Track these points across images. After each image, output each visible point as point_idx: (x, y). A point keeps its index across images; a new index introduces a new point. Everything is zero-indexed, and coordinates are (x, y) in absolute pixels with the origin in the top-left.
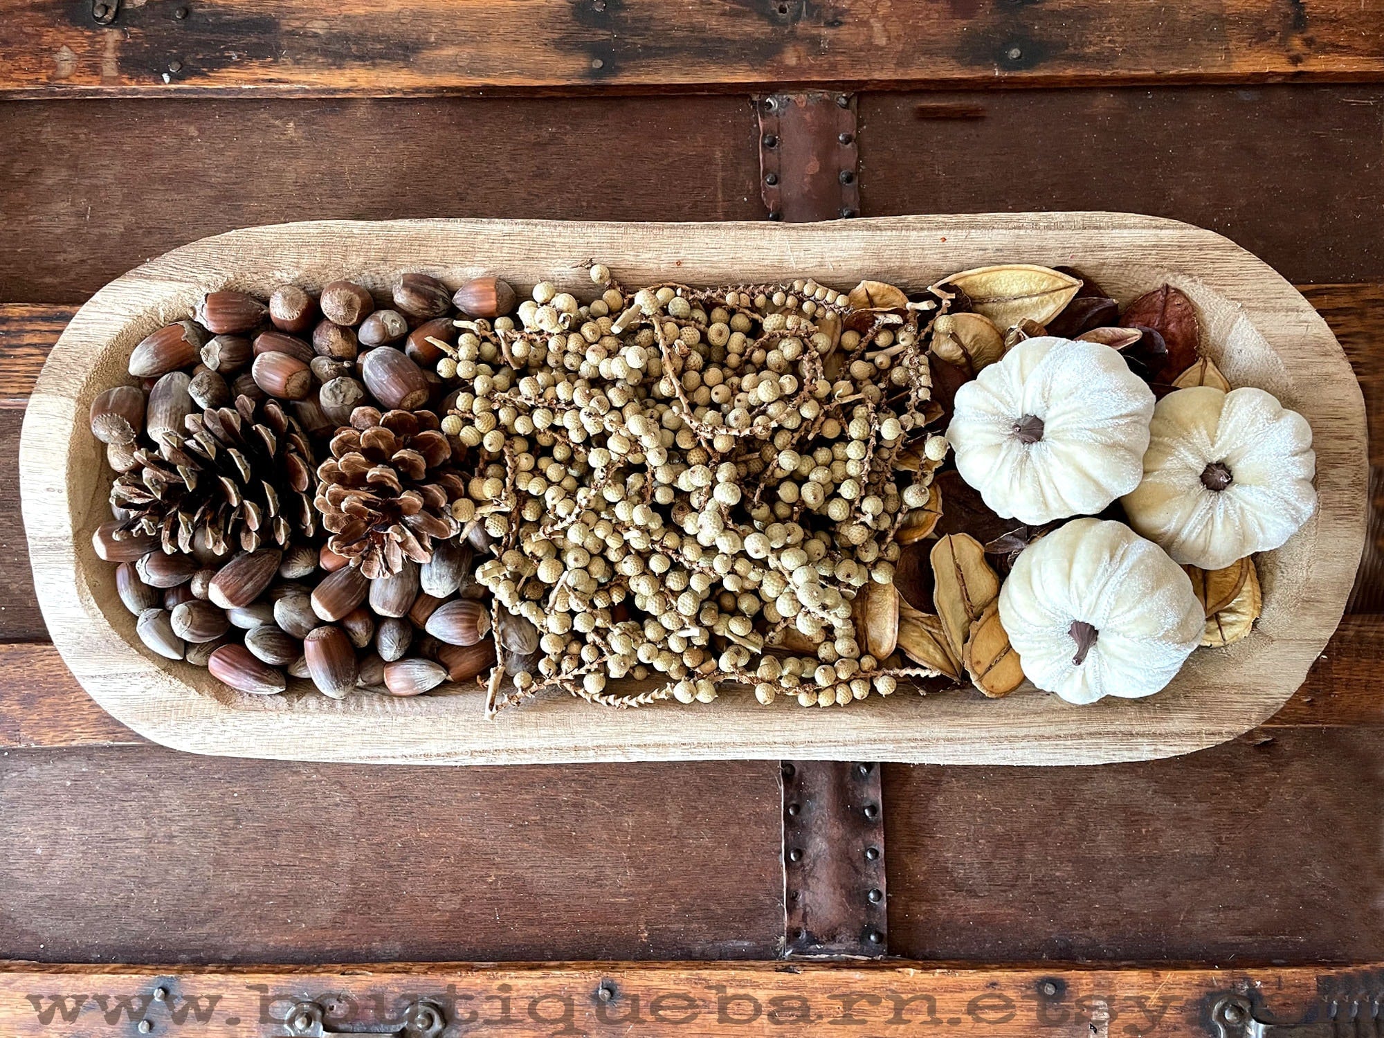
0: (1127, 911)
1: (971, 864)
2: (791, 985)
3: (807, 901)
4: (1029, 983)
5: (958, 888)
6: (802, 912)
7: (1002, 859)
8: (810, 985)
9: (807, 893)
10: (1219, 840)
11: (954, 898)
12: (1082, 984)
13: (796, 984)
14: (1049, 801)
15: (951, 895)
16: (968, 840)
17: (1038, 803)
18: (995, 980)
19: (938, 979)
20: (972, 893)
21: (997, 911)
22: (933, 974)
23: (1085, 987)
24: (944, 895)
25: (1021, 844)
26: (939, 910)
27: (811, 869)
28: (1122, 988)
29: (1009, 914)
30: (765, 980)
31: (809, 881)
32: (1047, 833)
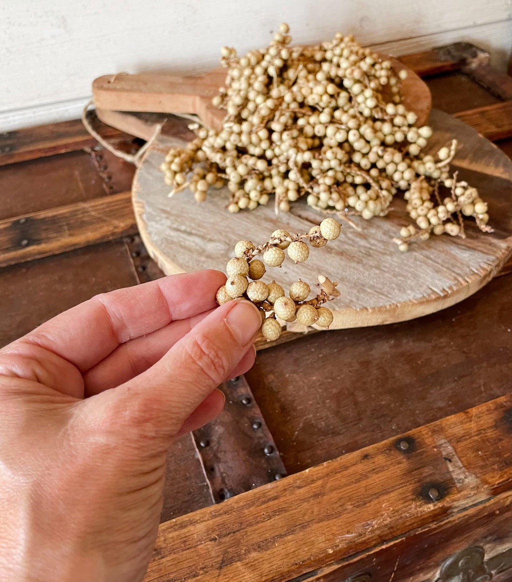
0: (436, 408)
1: (327, 417)
2: (221, 512)
3: (222, 470)
4: (389, 447)
5: (325, 433)
6: (220, 479)
7: (344, 407)
8: (236, 506)
9: (220, 465)
10: (464, 352)
11: (325, 440)
12: (423, 435)
13: (225, 509)
14: (356, 366)
15: (323, 439)
16: (318, 403)
17: (351, 369)
18: (365, 453)
19: (328, 467)
20: (335, 433)
21: (358, 438)
22: (323, 465)
23: (426, 436)
24: (318, 441)
25: (352, 394)
26: (319, 452)
27: (218, 448)
28: (450, 428)
29: (366, 438)
30: (201, 516)
31: (219, 455)
32: (365, 383)
